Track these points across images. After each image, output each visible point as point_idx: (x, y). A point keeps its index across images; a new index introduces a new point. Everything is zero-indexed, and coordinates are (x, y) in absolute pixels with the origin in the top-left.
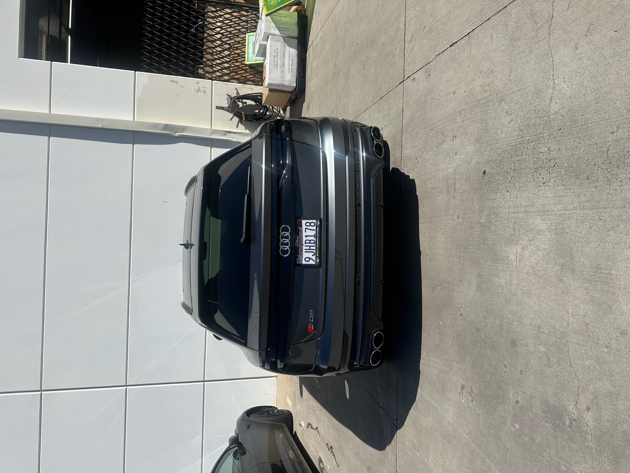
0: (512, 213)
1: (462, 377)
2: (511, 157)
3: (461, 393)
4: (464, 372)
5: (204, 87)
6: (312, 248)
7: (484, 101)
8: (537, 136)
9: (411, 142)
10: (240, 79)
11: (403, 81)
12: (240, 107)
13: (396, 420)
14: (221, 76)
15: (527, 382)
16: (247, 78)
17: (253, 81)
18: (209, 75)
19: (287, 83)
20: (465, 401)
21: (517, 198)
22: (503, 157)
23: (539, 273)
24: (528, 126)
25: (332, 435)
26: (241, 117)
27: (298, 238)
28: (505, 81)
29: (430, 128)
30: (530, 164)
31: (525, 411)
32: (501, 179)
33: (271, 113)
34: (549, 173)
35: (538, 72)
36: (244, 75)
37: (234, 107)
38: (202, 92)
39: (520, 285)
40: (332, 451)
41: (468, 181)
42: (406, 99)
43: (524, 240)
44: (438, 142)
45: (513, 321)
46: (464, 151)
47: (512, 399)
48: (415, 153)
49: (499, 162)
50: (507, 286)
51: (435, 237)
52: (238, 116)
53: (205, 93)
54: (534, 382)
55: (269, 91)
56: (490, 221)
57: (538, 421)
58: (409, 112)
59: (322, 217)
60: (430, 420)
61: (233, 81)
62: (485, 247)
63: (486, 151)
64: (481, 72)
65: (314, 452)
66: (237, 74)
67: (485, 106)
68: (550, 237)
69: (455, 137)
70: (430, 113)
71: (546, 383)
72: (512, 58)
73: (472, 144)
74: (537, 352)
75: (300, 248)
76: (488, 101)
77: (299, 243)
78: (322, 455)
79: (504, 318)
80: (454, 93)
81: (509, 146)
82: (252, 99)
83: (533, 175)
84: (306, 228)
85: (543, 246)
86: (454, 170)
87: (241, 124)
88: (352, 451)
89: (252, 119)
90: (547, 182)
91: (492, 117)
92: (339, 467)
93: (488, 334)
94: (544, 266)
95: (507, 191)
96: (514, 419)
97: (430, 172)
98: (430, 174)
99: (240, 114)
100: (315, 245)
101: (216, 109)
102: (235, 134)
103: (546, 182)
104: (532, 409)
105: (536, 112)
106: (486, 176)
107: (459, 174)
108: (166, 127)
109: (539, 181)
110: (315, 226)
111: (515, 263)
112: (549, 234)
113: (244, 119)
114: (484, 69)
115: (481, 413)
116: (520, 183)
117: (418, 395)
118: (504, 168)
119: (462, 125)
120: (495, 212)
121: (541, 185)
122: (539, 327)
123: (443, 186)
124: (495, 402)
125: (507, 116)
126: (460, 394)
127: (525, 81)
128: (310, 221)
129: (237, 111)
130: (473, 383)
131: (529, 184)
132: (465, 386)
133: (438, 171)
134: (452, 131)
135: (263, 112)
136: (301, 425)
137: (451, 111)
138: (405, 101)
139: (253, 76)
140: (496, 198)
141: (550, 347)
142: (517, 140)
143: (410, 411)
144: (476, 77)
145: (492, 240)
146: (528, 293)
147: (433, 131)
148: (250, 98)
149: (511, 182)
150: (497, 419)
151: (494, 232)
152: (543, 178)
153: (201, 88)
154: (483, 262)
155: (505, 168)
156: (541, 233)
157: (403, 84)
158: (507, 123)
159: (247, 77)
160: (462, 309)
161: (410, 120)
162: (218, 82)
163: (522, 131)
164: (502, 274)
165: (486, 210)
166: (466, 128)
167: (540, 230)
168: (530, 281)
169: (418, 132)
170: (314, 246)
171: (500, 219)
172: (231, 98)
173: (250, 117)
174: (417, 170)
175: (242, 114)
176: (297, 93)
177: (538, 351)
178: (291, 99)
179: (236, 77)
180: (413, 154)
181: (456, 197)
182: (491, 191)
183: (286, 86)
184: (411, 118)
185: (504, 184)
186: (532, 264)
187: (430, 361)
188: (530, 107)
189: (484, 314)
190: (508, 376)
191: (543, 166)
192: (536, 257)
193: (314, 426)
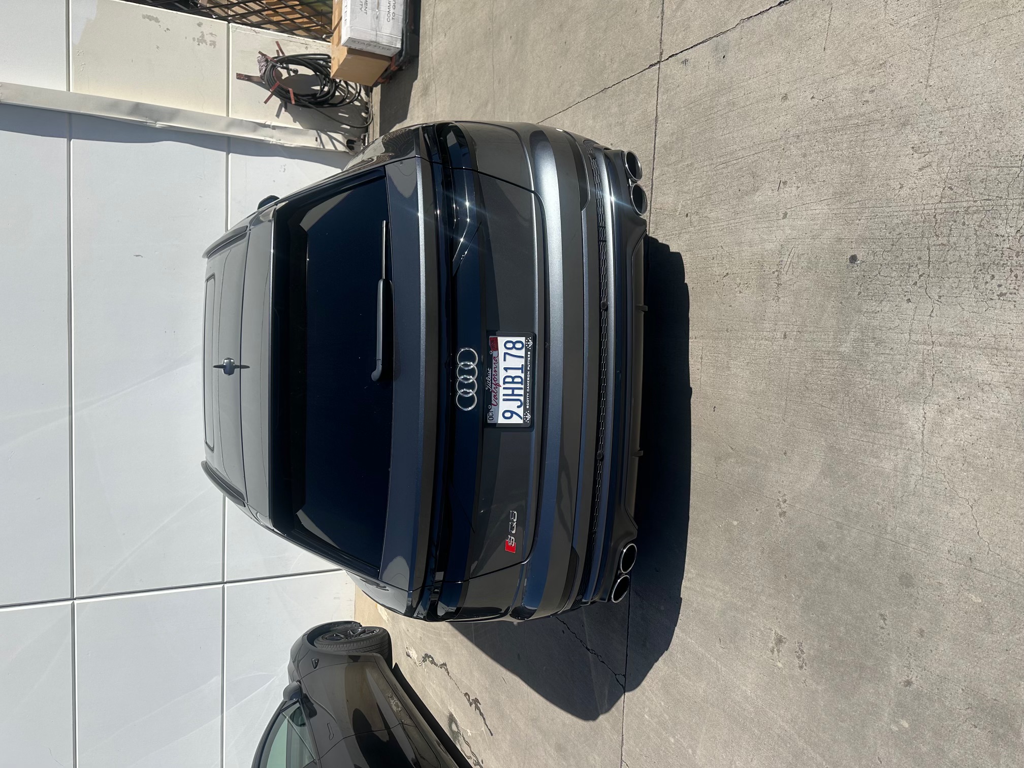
0: (917, 343)
1: (779, 622)
2: (923, 236)
3: (775, 650)
4: (783, 615)
5: (211, 34)
6: (516, 392)
7: (860, 122)
8: (991, 203)
9: (675, 181)
10: (282, 24)
11: (659, 62)
12: (283, 78)
13: (625, 676)
14: (245, 15)
15: (934, 652)
16: (295, 23)
17: (307, 30)
18: (222, 12)
19: (384, 41)
20: (784, 664)
21: (932, 317)
22: (900, 234)
23: (979, 462)
24: (968, 180)
25: (479, 680)
26: (287, 98)
27: (490, 372)
28: (915, 87)
29: (722, 160)
30: (968, 255)
31: (926, 701)
32: (893, 275)
33: (343, 94)
34: (1016, 276)
35: (1000, 75)
36: (290, 17)
37: (273, 77)
38: (209, 43)
39: (928, 478)
40: (477, 708)
41: (814, 272)
42: (665, 97)
43: (943, 396)
44: (742, 188)
45: (908, 540)
46: (805, 213)
47: (895, 676)
48: (684, 204)
49: (891, 243)
50: (896, 476)
51: (728, 368)
52: (281, 96)
53: (214, 47)
54: (951, 653)
55: (348, 53)
56: (862, 352)
57: (954, 722)
58: (671, 123)
59: (537, 333)
60: (702, 687)
61: (268, 26)
62: (847, 399)
63: (859, 218)
64: (855, 63)
65: (439, 704)
66: (277, 14)
67: (862, 130)
68: (1009, 397)
69: (785, 183)
70: (723, 131)
71: (980, 659)
72: (936, 42)
73: (826, 201)
74: (962, 603)
75: (494, 392)
76: (870, 122)
77: (492, 383)
78: (455, 710)
79: (886, 533)
80: (785, 97)
81: (917, 214)
82: (308, 66)
83: (974, 277)
84: (505, 354)
85: (992, 413)
86: (779, 247)
87: (285, 111)
88: (521, 714)
89: (307, 103)
90: (1008, 295)
91: (877, 154)
92: (492, 735)
93: (844, 556)
94: (991, 450)
95: (909, 301)
96: (898, 710)
97: (719, 244)
98: (720, 248)
99: (284, 92)
100: (523, 386)
101: (238, 78)
102: (275, 129)
103: (1006, 293)
104: (943, 699)
105: (990, 155)
106: (855, 265)
107: (791, 255)
108: (137, 108)
109: (989, 291)
110: (524, 349)
111: (919, 437)
112: (1007, 392)
113: (293, 102)
114: (862, 57)
115: (821, 691)
116: (940, 288)
117: (675, 640)
118: (901, 255)
119: (801, 162)
120: (876, 336)
121: (993, 298)
122: (970, 559)
123: (750, 273)
124: (855, 675)
125: (916, 155)
126: (772, 651)
127: (967, 91)
128: (514, 339)
129: (279, 87)
130: (803, 637)
131: (963, 293)
132: (785, 638)
133: (740, 244)
134: (776, 171)
135: (328, 92)
136: (409, 656)
137: (775, 131)
138: (662, 102)
139: (307, 20)
140: (878, 309)
141: (993, 597)
142: (940, 205)
143: (656, 664)
144: (842, 71)
145: (867, 388)
146: (948, 495)
147: (730, 167)
148: (304, 63)
149: (918, 285)
150: (859, 705)
151: (871, 373)
152: (1000, 286)
153: (206, 36)
154: (843, 426)
155: (906, 256)
156: (987, 388)
157: (659, 68)
158: (914, 169)
159: (295, 21)
160: (786, 505)
161: (674, 139)
162: (241, 26)
163: (952, 189)
164: (887, 454)
165: (854, 330)
166: (812, 169)
167: (986, 382)
168: (954, 473)
169: (692, 164)
170: (521, 389)
171: (888, 352)
172: (267, 61)
173: (304, 98)
174: (687, 236)
175: (288, 92)
176: (402, 61)
177: (964, 600)
178: (389, 72)
179: (275, 20)
180: (680, 206)
181: (782, 299)
182: (867, 296)
183: (383, 46)
184: (675, 136)
185: (901, 286)
186: (962, 442)
187: (707, 586)
188: (975, 143)
189: (838, 519)
190: (889, 634)
191: (1002, 262)
192: (972, 432)
193: (440, 661)
